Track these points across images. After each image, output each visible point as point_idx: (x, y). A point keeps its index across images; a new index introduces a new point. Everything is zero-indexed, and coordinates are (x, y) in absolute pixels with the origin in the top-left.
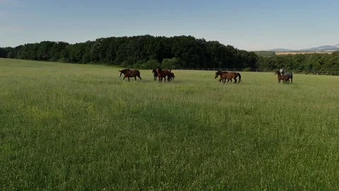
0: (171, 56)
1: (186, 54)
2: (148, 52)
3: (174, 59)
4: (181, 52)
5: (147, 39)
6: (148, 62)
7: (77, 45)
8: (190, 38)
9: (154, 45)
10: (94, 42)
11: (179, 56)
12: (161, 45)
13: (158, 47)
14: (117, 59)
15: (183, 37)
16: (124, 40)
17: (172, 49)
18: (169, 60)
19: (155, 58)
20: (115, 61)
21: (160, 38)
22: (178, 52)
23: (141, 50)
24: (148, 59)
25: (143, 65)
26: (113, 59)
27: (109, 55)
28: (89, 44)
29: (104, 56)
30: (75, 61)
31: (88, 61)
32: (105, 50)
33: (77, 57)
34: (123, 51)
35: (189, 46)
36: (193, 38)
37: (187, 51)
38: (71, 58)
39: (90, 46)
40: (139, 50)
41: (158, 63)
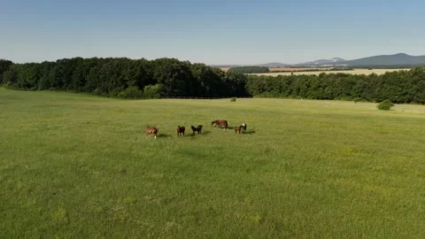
0: (154, 82)
1: (171, 80)
2: (127, 78)
3: (157, 86)
4: (165, 78)
5: (123, 63)
6: (128, 89)
7: (28, 65)
8: (173, 61)
9: (133, 70)
10: (52, 64)
11: (163, 82)
12: (142, 70)
13: (138, 73)
14: (87, 86)
15: (166, 60)
16: (95, 62)
17: (155, 75)
18: (153, 87)
19: (134, 85)
20: (84, 88)
22: (161, 78)
23: (118, 76)
24: (127, 86)
25: (123, 93)
26: (84, 85)
27: (75, 78)
28: (47, 65)
29: (69, 81)
30: (28, 86)
31: (47, 87)
32: (71, 74)
33: (31, 82)
34: (95, 76)
35: (174, 71)
36: (178, 62)
37: (171, 76)
38: (22, 83)
39: (49, 69)
40: (115, 75)
41: (140, 92)
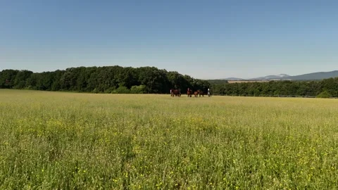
0: (138, 84)
1: (151, 82)
2: (118, 80)
3: (141, 87)
4: (147, 81)
5: (116, 69)
6: (119, 88)
7: (45, 74)
8: (154, 69)
9: (123, 74)
10: (63, 72)
11: (145, 84)
12: (130, 74)
13: (126, 77)
14: (88, 87)
15: (148, 68)
16: (94, 69)
17: (139, 78)
18: (137, 87)
19: (124, 85)
20: (85, 89)
21: (128, 69)
22: (144, 80)
23: (112, 79)
24: (118, 87)
25: (115, 91)
26: (85, 86)
27: (79, 82)
28: (59, 73)
29: (75, 84)
30: (44, 89)
31: (58, 89)
32: (76, 79)
33: (46, 85)
34: (94, 79)
35: (154, 75)
36: (156, 69)
37: (152, 80)
38: (39, 86)
39: (60, 75)
40: (110, 78)
41: (128, 90)
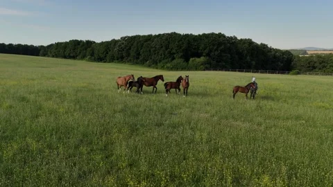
0: (199, 56)
1: (216, 53)
2: (174, 51)
3: (202, 59)
4: (211, 51)
5: (173, 37)
6: (175, 61)
7: (102, 43)
8: (220, 35)
9: (181, 43)
10: (119, 41)
11: (208, 55)
12: (189, 43)
13: (184, 46)
14: (141, 58)
15: (212, 34)
16: (149, 38)
17: (201, 48)
18: (198, 60)
19: (181, 57)
20: (139, 60)
21: (187, 36)
22: (206, 51)
23: (167, 49)
24: (174, 59)
25: (169, 65)
26: (138, 58)
27: (133, 53)
28: (114, 42)
29: (128, 55)
30: (100, 60)
31: (112, 60)
32: (130, 49)
33: (102, 56)
34: (148, 50)
35: (220, 44)
36: (223, 36)
37: (217, 50)
38: (96, 56)
39: (115, 45)
40: (164, 48)
41: (185, 64)
